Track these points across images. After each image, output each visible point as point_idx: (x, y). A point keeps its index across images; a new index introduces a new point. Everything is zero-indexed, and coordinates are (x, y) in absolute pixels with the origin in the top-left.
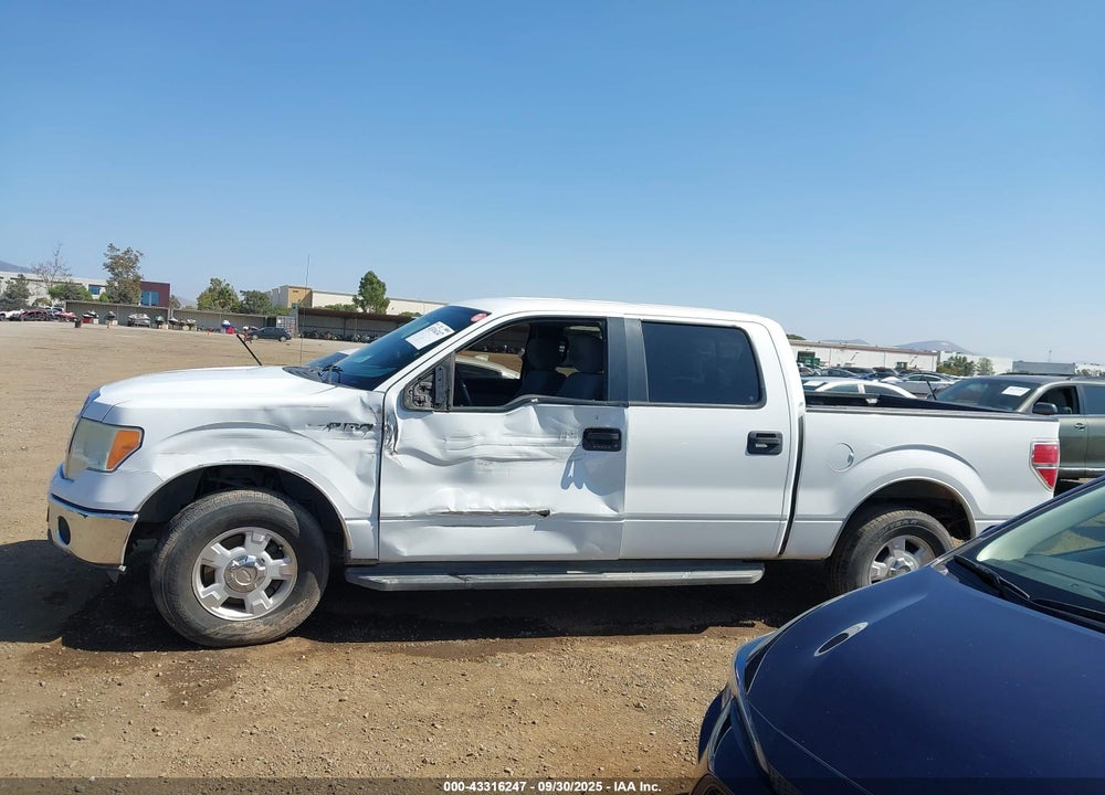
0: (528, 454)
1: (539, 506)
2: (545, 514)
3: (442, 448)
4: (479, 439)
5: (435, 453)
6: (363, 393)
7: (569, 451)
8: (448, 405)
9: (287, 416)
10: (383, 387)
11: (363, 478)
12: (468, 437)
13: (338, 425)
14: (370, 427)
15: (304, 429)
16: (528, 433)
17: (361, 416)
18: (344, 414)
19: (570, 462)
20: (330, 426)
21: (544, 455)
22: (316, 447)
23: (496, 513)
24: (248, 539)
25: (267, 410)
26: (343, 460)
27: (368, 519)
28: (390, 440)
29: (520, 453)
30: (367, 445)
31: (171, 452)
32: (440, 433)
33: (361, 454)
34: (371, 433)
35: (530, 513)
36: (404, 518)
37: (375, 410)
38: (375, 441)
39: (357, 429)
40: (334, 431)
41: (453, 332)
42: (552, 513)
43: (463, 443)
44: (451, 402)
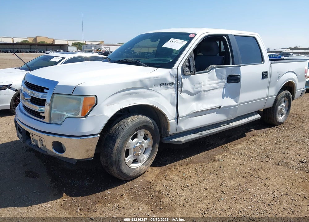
0: (214, 87)
1: (217, 105)
2: (220, 107)
3: (193, 88)
4: (203, 83)
5: (191, 91)
6: (169, 70)
7: (223, 84)
8: (194, 72)
9: (148, 83)
10: (175, 66)
11: (172, 104)
12: (200, 83)
13: (164, 84)
14: (173, 83)
15: (153, 87)
16: (213, 79)
17: (171, 80)
18: (165, 79)
19: (224, 88)
20: (161, 85)
21: (218, 87)
22: (157, 94)
23: (207, 110)
24: (139, 135)
25: (141, 81)
26: (166, 98)
27: (174, 119)
28: (180, 88)
29: (212, 87)
30: (172, 91)
31: (109, 104)
32: (193, 83)
33: (171, 94)
34: (173, 86)
35: (216, 108)
36: (185, 116)
37: (175, 76)
38: (174, 89)
39: (169, 85)
40: (162, 87)
42: (222, 107)
43: (199, 86)
44: (195, 71)
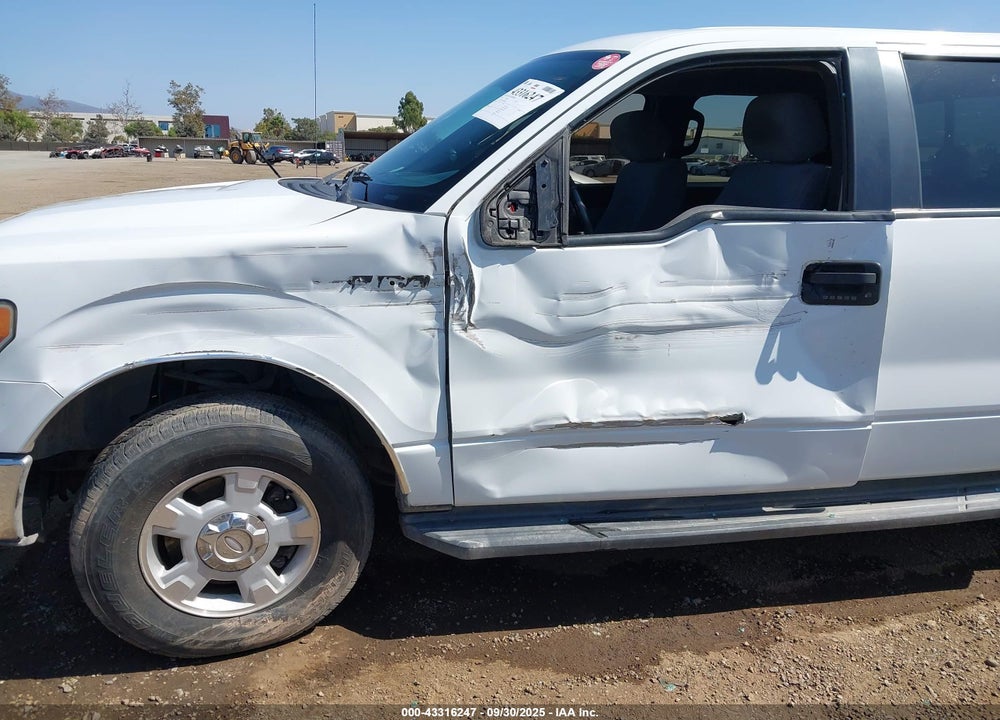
0: (702, 316)
1: (723, 406)
2: (735, 420)
3: (552, 313)
4: (617, 294)
5: (540, 322)
6: (407, 218)
7: (773, 306)
8: (561, 234)
9: (276, 267)
10: (442, 204)
11: (418, 372)
12: (597, 292)
13: (368, 279)
14: (424, 281)
15: (307, 288)
16: (706, 278)
17: (406, 262)
18: (375, 258)
19: (774, 328)
20: (353, 282)
21: (732, 316)
22: (326, 318)
23: (649, 423)
24: (230, 488)
25: (237, 258)
26: (381, 343)
27: (431, 443)
28: (461, 304)
29: (688, 315)
30: (420, 314)
31: (70, 343)
32: (547, 286)
33: (412, 330)
34: (424, 293)
35: (709, 420)
36: (493, 437)
37: (431, 250)
38: (431, 307)
39: (402, 286)
40: (362, 292)
41: (559, 91)
42: (747, 418)
43: (587, 302)
44: (566, 229)
